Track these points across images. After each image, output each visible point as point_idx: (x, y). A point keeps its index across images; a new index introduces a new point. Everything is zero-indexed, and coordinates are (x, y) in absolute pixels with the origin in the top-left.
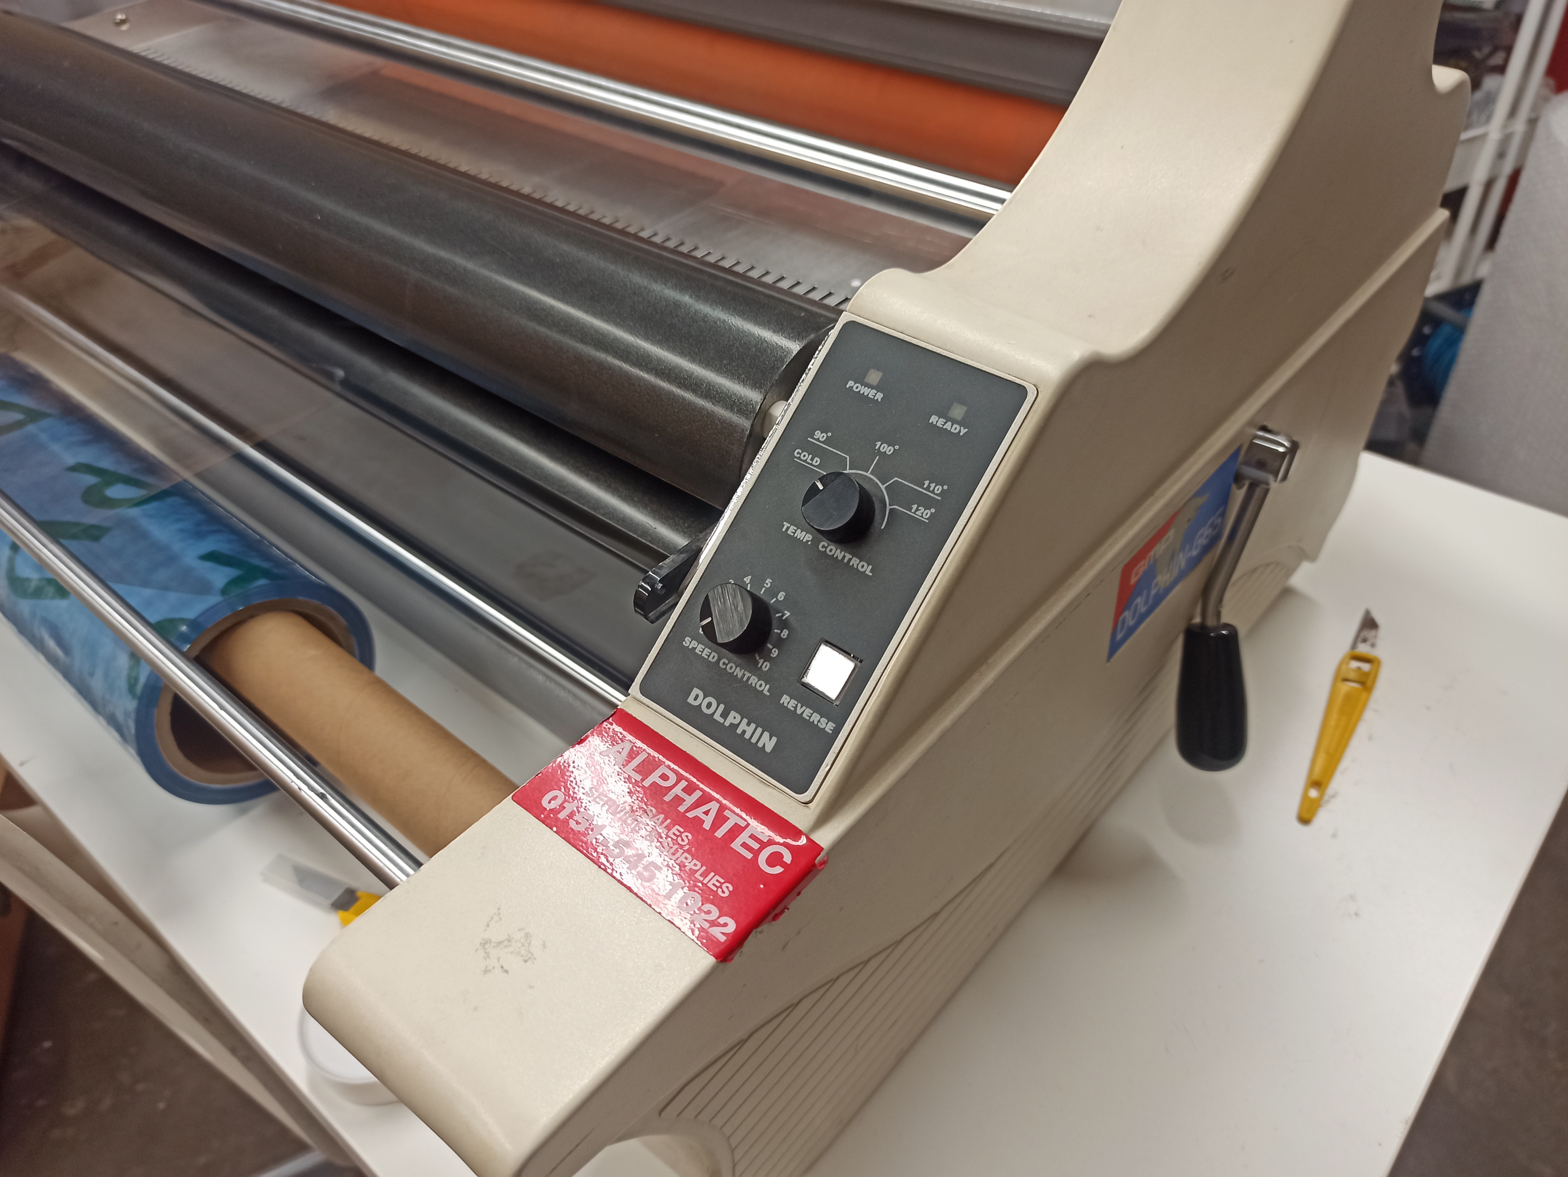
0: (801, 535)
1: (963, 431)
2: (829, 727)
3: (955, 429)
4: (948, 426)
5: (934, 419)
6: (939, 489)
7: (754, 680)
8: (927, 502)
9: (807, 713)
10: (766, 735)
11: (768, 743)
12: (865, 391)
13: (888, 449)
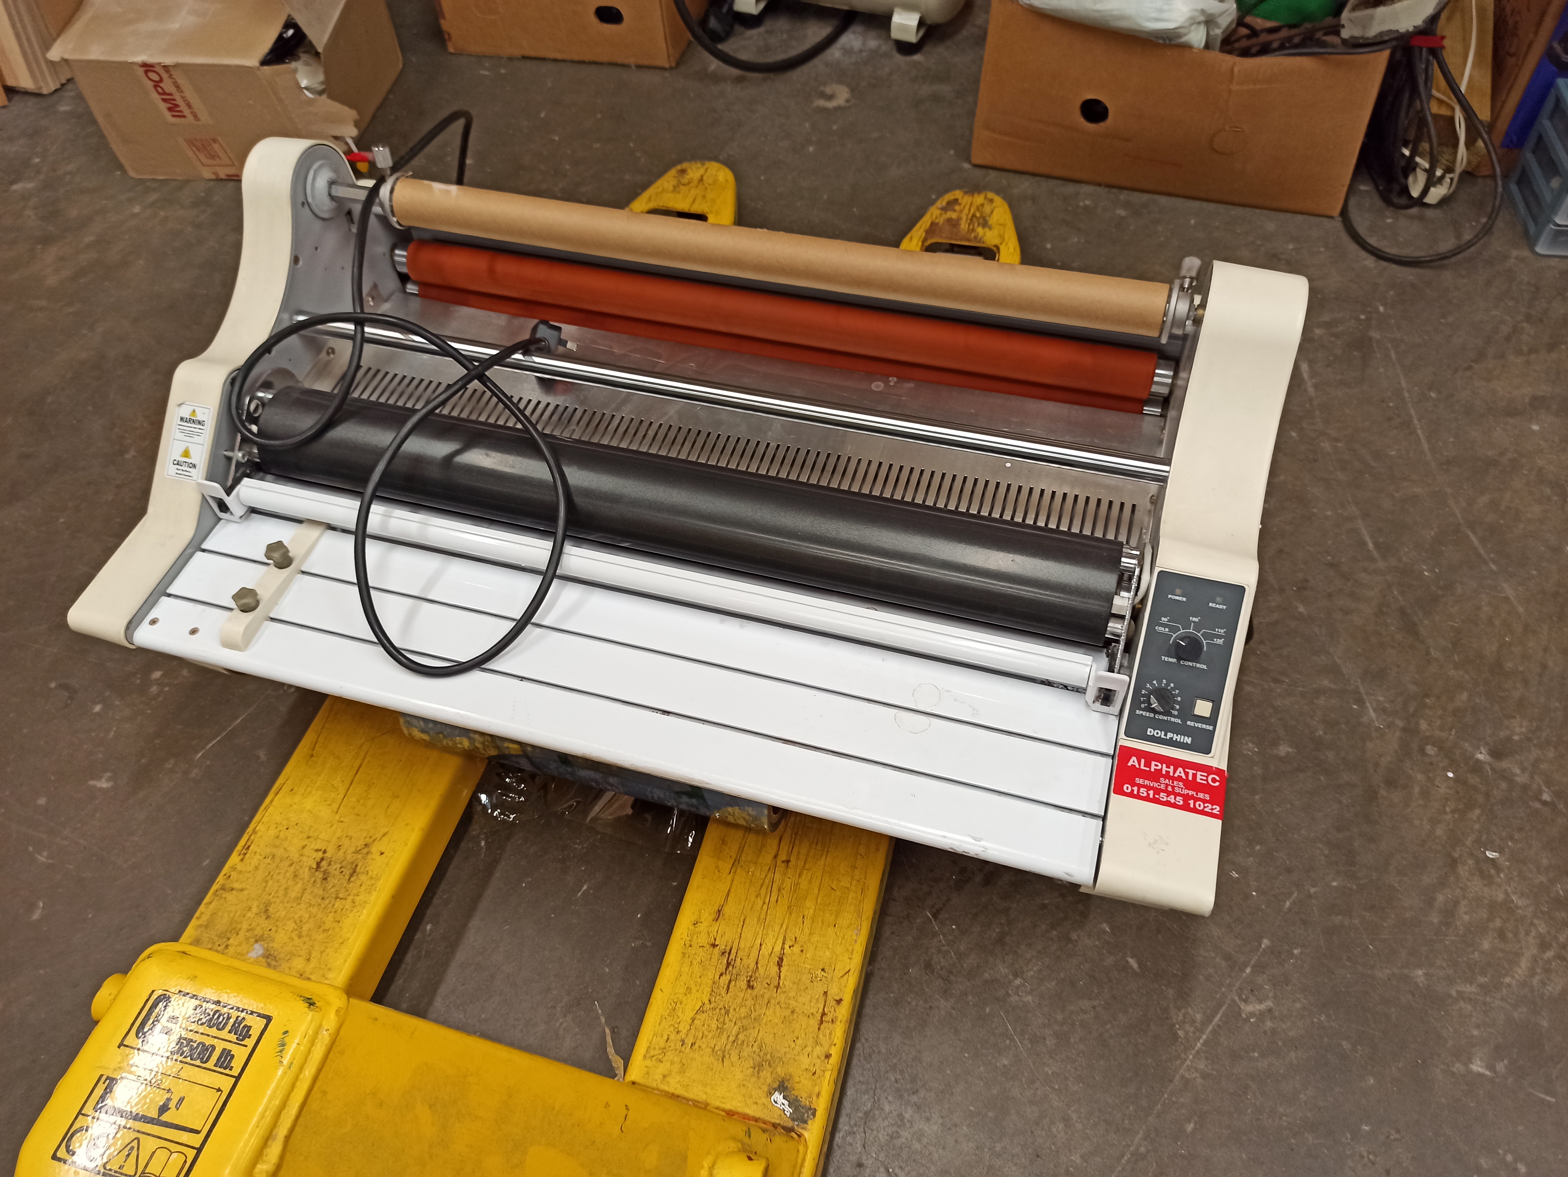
0: (1171, 660)
1: (1225, 607)
2: (1211, 728)
3: (1221, 607)
4: (1217, 606)
5: (1211, 604)
6: (1222, 631)
7: (1173, 719)
8: (1220, 637)
9: (1200, 725)
10: (1186, 737)
11: (1189, 740)
12: (1177, 598)
13: (1196, 620)
